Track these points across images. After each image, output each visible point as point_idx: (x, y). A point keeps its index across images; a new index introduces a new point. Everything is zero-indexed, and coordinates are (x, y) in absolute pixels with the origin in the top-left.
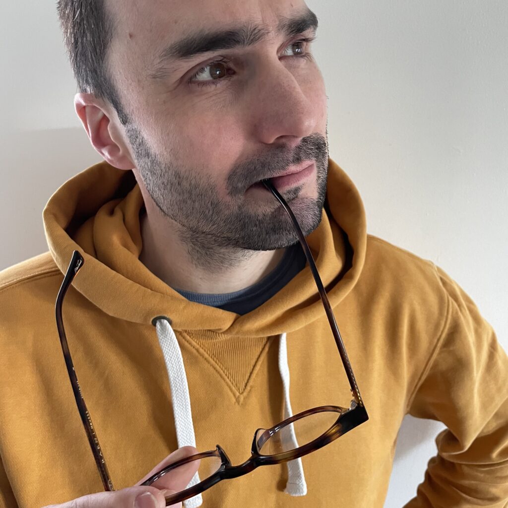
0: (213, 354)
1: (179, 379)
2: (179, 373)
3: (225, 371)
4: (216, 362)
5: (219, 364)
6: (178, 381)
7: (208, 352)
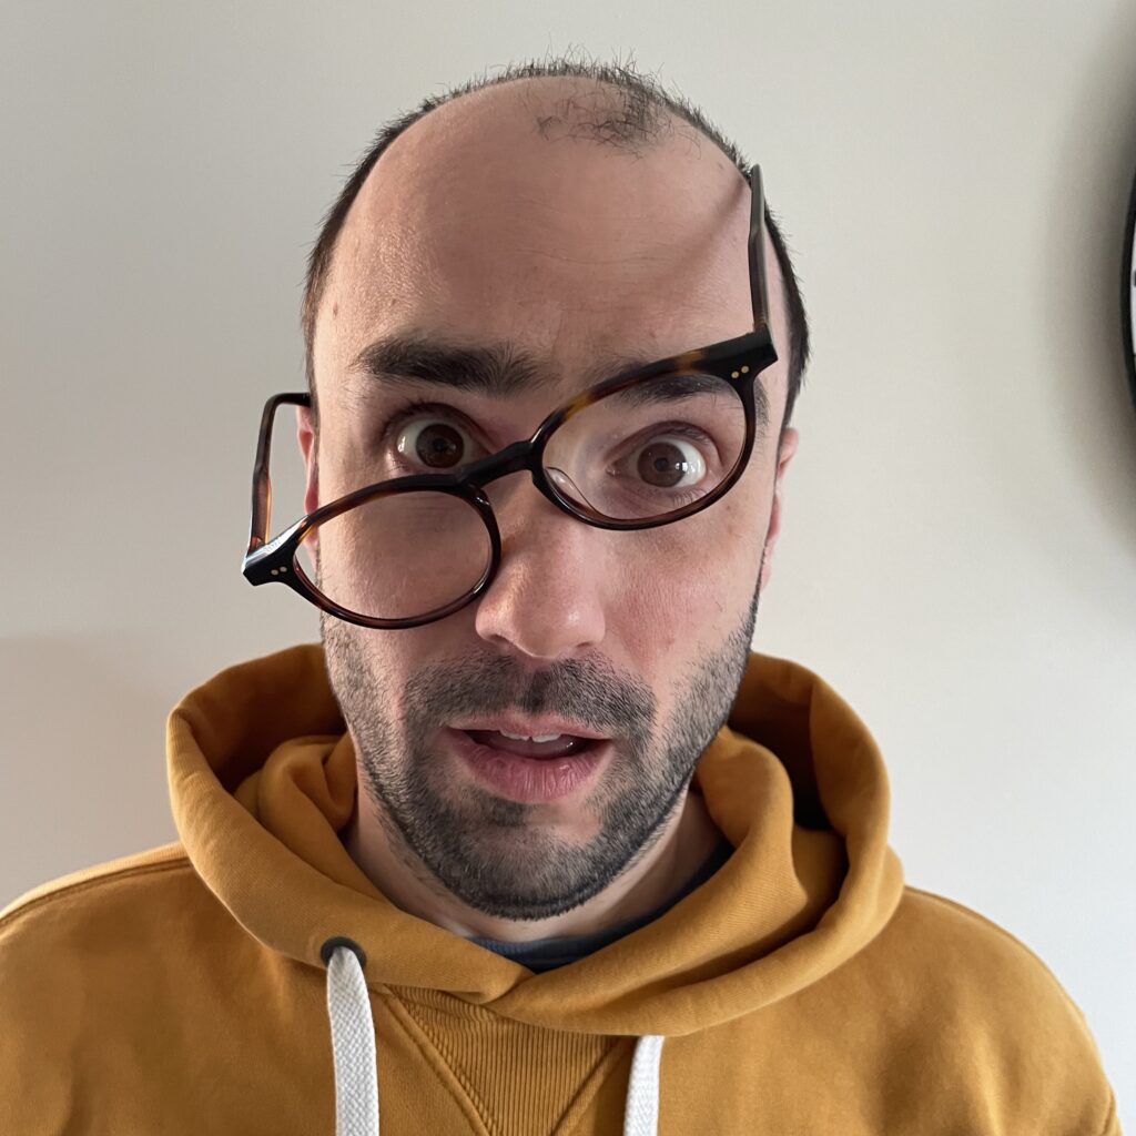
0: (461, 1065)
1: (360, 1100)
2: (363, 1086)
3: (485, 1115)
4: (464, 1088)
5: (472, 1093)
6: (356, 1105)
7: (449, 1058)
